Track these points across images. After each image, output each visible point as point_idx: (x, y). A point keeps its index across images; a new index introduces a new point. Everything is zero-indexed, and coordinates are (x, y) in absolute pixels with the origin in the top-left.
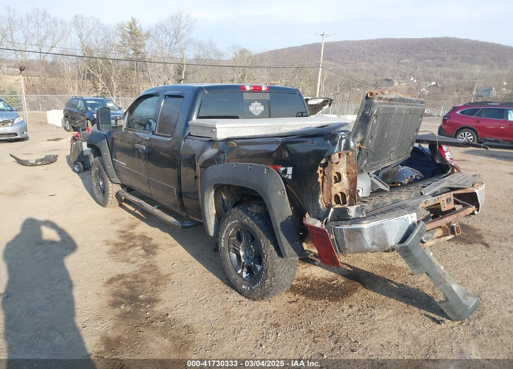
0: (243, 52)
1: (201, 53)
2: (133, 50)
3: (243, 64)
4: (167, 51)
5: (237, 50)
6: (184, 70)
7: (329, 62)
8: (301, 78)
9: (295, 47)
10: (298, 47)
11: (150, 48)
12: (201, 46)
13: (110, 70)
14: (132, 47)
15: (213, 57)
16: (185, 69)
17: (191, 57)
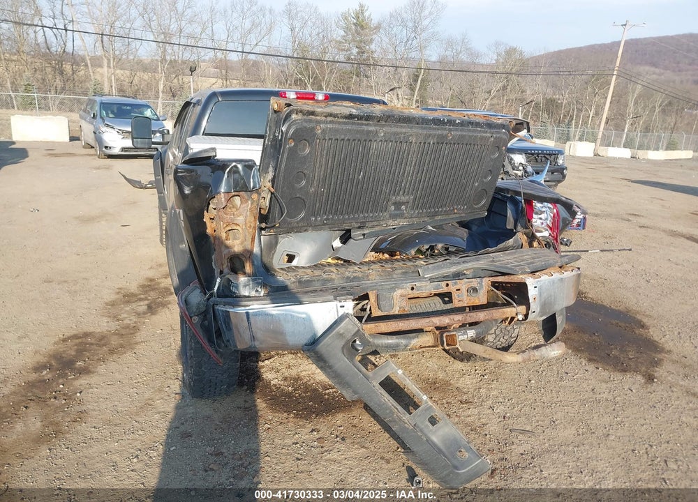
0: (510, 52)
1: (448, 53)
2: (357, 47)
3: (508, 68)
4: (401, 49)
5: (502, 49)
6: (421, 77)
7: (653, 69)
8: (597, 91)
9: (600, 46)
10: (605, 45)
11: (379, 46)
12: (450, 43)
13: (323, 74)
14: (357, 44)
15: (464, 57)
16: (422, 74)
17: (434, 58)
